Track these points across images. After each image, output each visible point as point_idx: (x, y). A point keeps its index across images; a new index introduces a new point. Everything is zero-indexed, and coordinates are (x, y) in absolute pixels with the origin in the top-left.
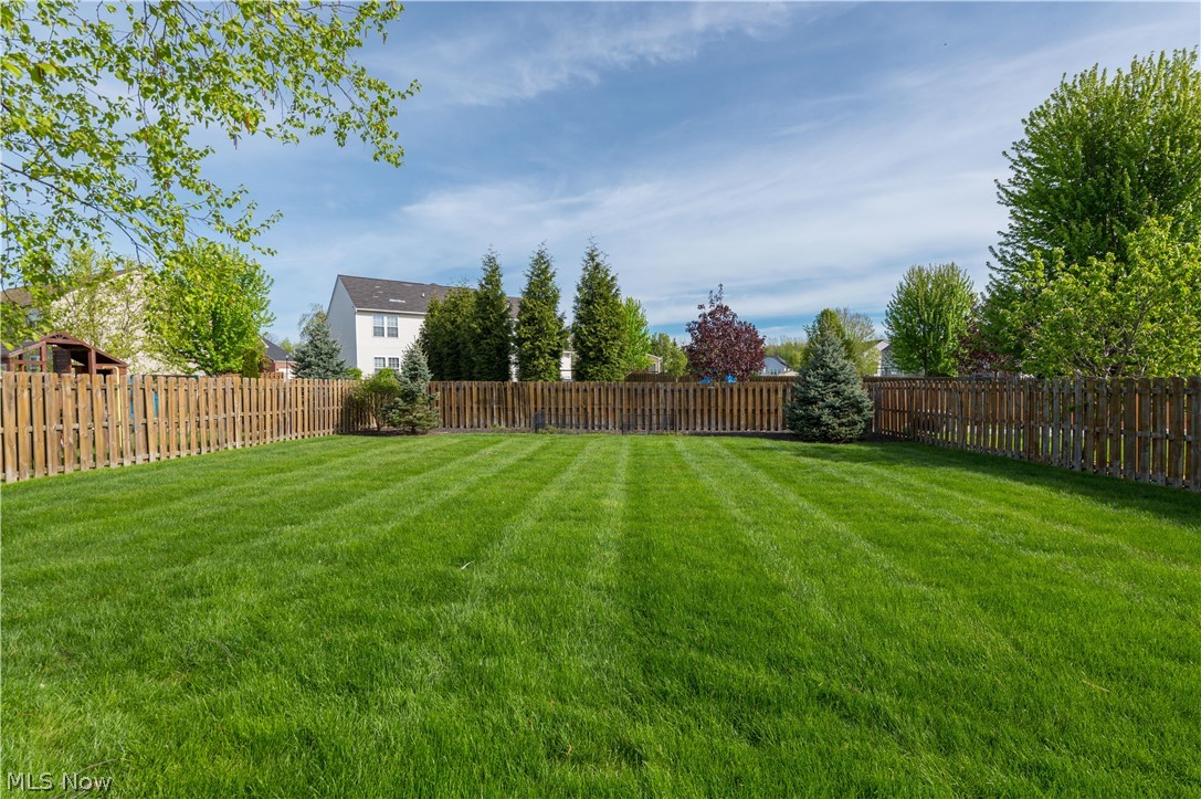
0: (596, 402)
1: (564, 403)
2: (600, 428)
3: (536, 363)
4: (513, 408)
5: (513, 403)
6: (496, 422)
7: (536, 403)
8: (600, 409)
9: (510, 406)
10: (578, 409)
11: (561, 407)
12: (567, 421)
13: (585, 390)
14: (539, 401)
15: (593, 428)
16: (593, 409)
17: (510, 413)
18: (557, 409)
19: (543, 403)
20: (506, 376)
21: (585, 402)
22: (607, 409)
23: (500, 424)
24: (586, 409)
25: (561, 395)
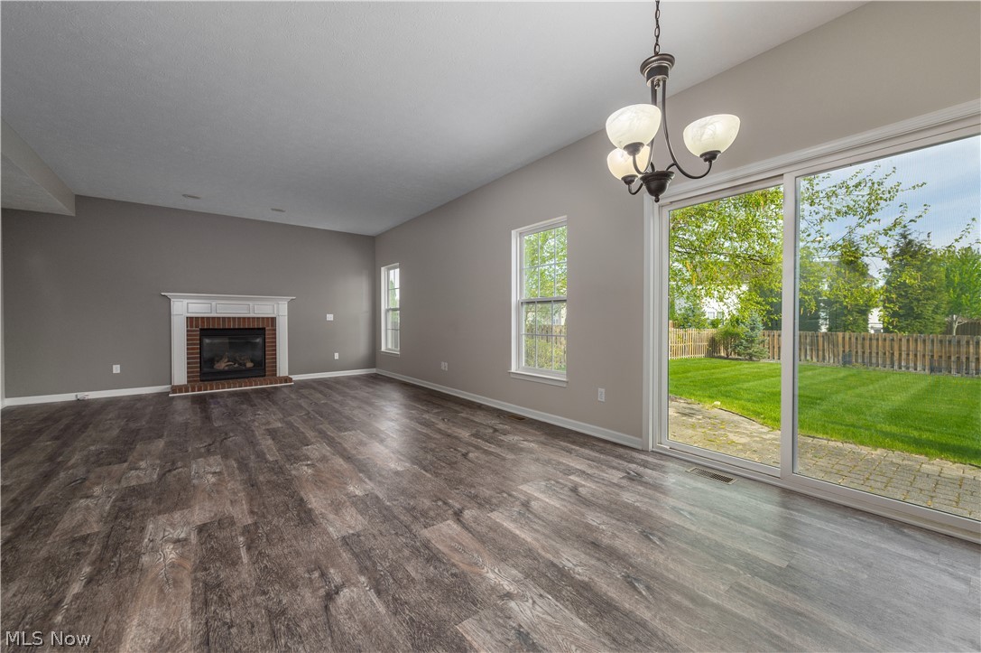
0: (904, 348)
1: (870, 348)
2: (908, 368)
3: (844, 318)
4: (824, 350)
5: (823, 346)
6: (808, 358)
7: (844, 347)
8: (908, 355)
9: (821, 348)
10: (885, 354)
11: (867, 351)
12: (874, 360)
13: (893, 340)
14: (847, 347)
15: (900, 368)
16: (900, 355)
17: (821, 353)
18: (864, 353)
19: (850, 347)
20: (817, 328)
21: (892, 348)
22: (916, 355)
23: (812, 358)
24: (893, 354)
25: (867, 342)
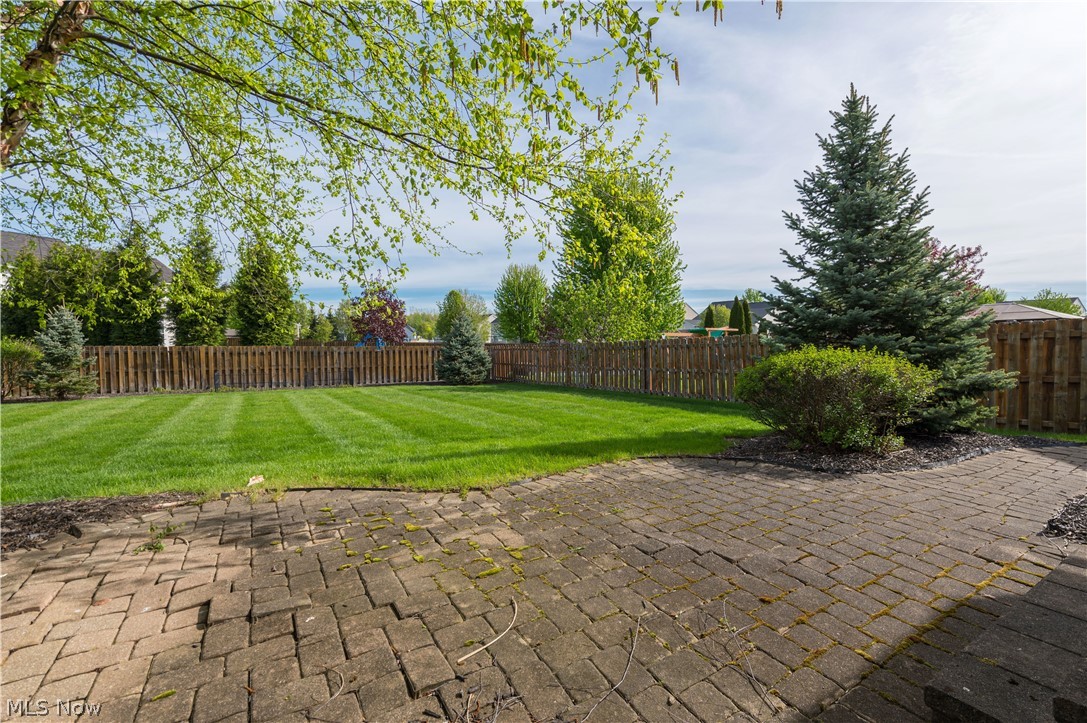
0: (273, 363)
1: (239, 365)
2: (278, 386)
3: (198, 328)
4: (181, 372)
5: (180, 366)
6: (158, 385)
7: (207, 366)
8: (277, 370)
9: (176, 368)
10: (255, 370)
11: (236, 369)
12: (244, 380)
13: (262, 354)
14: (212, 365)
15: (271, 386)
16: (270, 370)
17: (176, 376)
18: (232, 371)
19: (216, 365)
21: (262, 364)
22: (285, 370)
23: (164, 386)
24: (263, 370)
25: (236, 358)
